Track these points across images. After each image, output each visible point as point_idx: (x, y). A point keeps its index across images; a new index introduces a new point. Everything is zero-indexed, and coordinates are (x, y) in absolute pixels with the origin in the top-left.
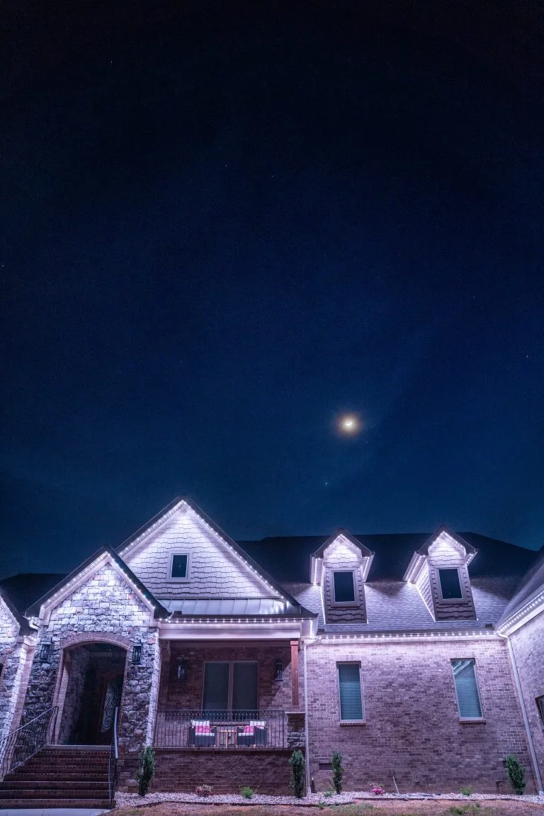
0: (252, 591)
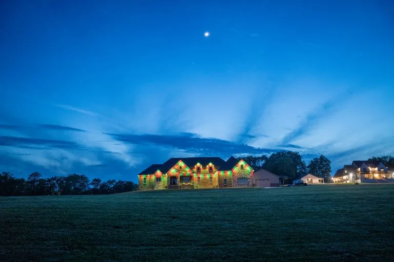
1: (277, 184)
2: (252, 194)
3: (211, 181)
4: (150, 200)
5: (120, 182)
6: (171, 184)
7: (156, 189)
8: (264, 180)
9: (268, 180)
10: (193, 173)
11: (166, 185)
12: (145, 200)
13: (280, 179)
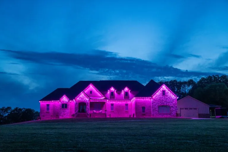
0: (100, 96)
1: (207, 114)
2: (175, 125)
3: (127, 109)
4: (54, 131)
5: (16, 109)
6: (79, 111)
7: (61, 117)
8: (191, 109)
9: (196, 109)
10: (106, 99)
11: (74, 113)
12: (47, 131)
13: (210, 108)
